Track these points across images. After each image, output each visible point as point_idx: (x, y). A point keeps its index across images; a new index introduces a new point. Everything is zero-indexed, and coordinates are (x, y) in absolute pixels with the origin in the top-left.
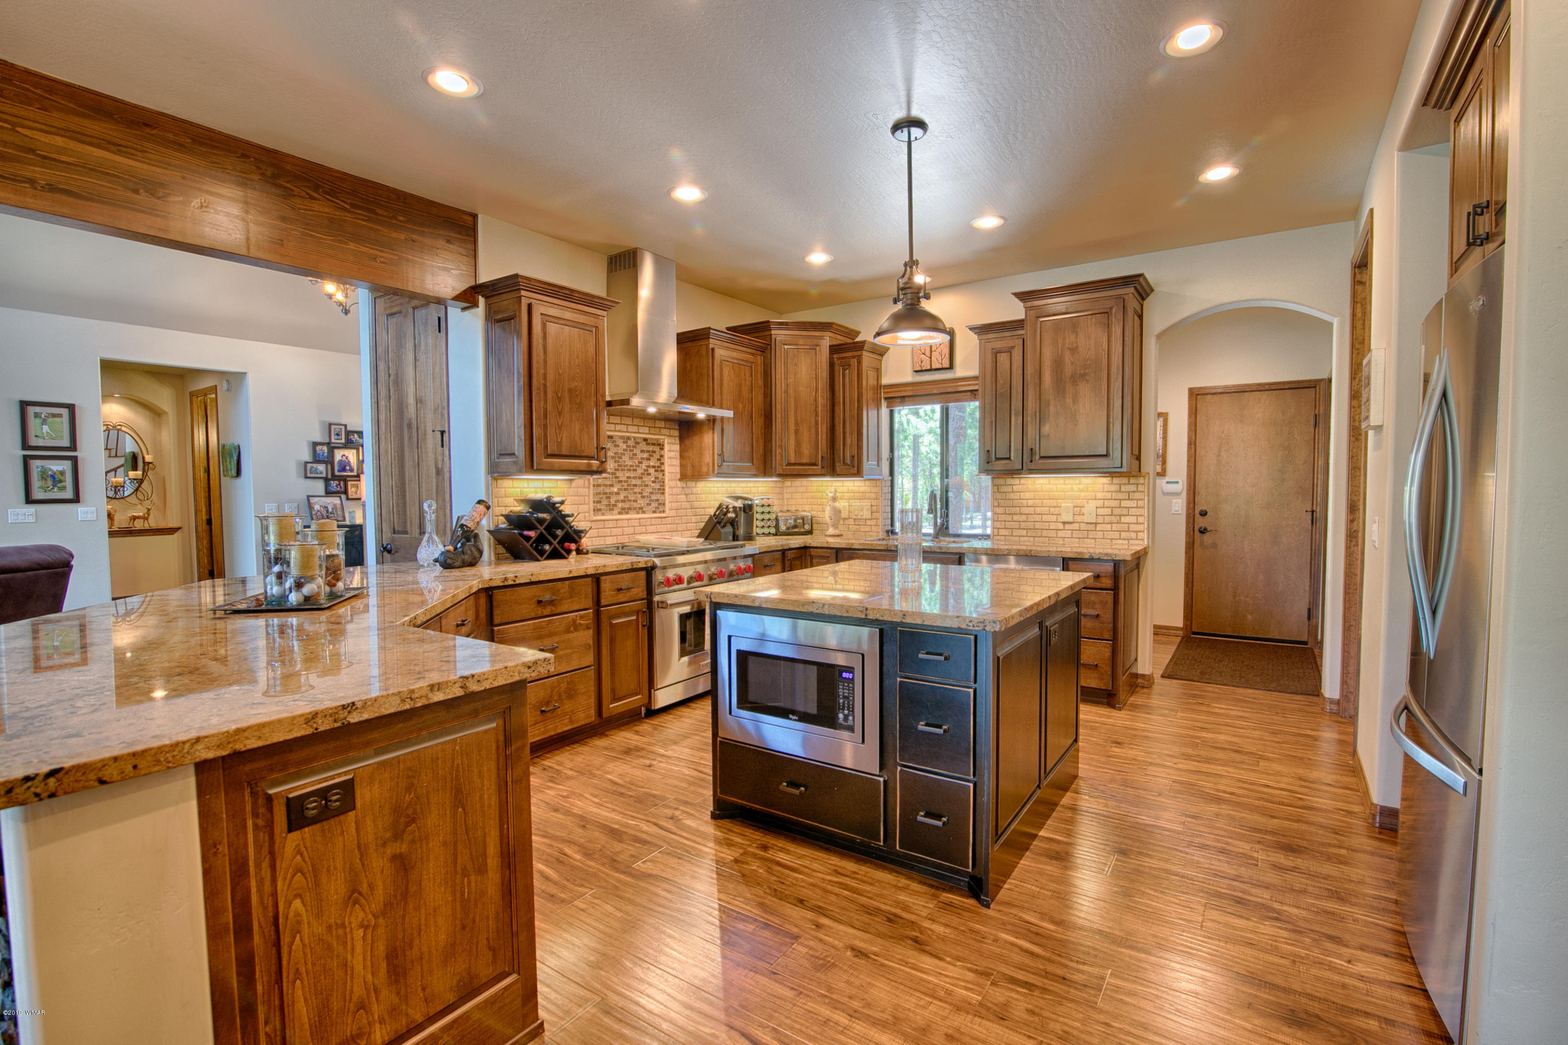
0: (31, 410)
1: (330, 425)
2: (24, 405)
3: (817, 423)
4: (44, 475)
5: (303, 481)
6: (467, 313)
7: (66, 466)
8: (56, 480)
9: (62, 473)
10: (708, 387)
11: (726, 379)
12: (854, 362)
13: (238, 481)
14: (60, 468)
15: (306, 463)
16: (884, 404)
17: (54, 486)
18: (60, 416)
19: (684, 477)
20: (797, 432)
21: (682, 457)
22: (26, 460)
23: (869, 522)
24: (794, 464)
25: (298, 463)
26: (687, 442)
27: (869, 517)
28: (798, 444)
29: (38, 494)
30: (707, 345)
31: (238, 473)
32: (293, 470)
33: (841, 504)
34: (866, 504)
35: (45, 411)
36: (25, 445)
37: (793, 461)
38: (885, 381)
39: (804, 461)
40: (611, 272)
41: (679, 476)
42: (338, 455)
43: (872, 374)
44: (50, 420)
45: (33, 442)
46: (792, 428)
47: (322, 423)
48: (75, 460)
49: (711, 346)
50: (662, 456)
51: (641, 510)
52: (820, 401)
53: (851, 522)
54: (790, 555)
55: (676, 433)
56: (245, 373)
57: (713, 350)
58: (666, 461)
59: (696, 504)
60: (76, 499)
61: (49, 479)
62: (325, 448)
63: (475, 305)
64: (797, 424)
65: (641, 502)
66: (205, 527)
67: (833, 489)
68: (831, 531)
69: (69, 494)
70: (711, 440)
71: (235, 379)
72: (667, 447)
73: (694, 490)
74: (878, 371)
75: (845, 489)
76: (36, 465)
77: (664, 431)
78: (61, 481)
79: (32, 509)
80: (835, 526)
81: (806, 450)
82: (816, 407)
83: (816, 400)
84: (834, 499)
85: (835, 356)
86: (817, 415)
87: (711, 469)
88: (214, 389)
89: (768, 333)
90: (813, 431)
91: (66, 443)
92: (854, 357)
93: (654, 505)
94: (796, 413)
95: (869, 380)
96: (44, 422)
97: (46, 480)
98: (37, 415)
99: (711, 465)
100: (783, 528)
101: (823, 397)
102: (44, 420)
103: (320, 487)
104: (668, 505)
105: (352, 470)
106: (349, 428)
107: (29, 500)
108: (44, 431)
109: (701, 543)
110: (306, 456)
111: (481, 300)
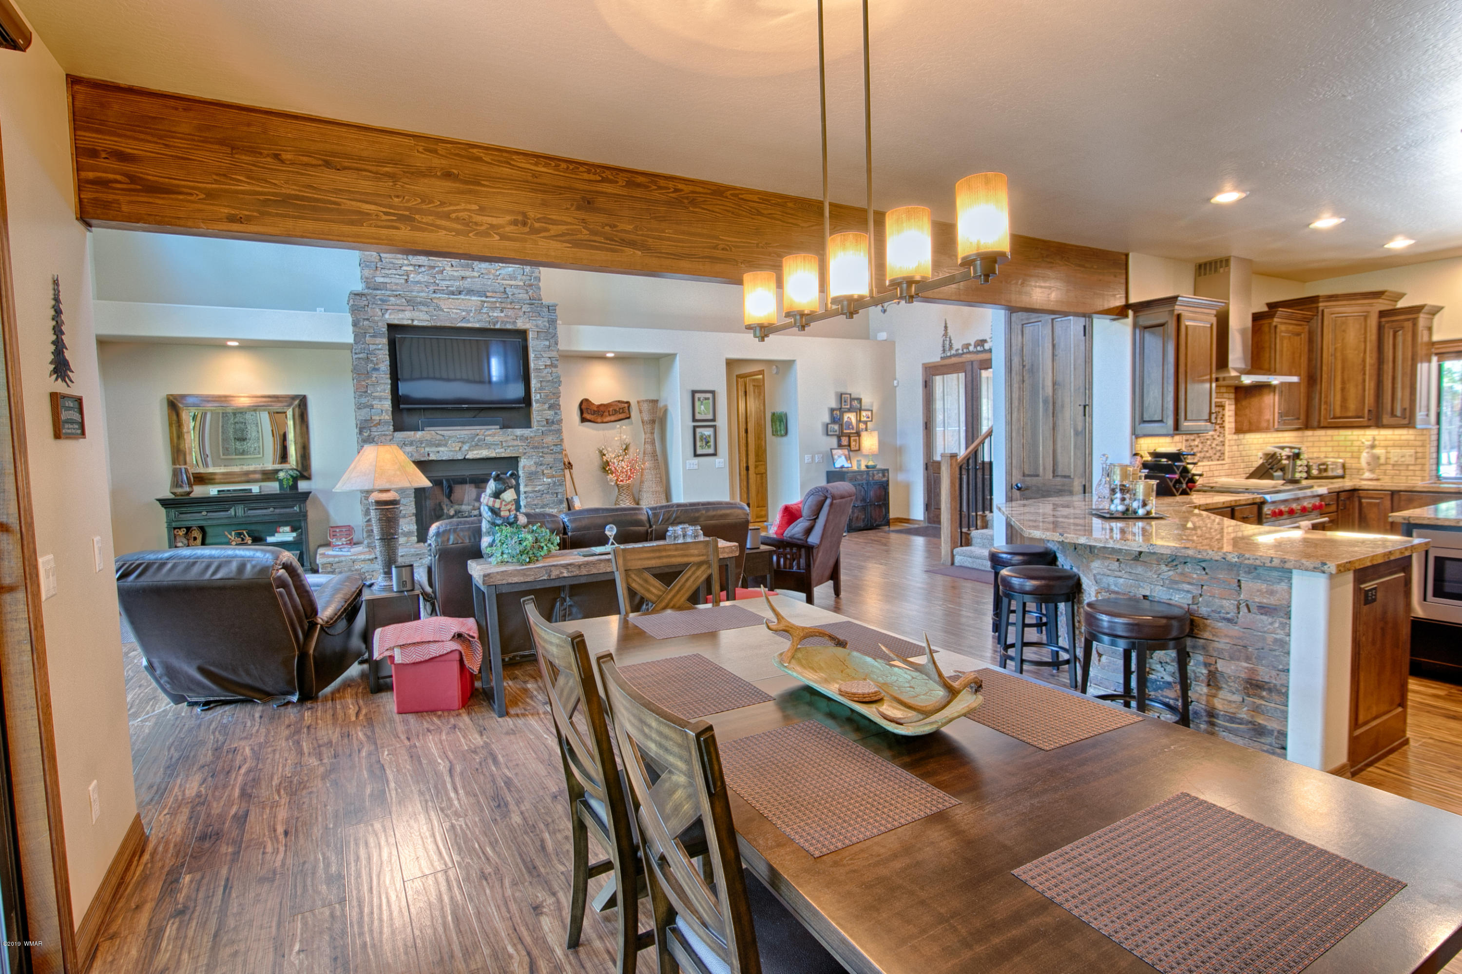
0: (697, 395)
1: (841, 394)
2: (694, 392)
3: (1364, 381)
4: (702, 438)
5: (825, 438)
6: (1115, 322)
7: (712, 432)
8: (707, 441)
9: (709, 436)
10: (1270, 357)
11: (1285, 349)
12: (1408, 325)
13: (785, 439)
14: (709, 433)
15: (827, 425)
16: (1435, 359)
17: (706, 445)
18: (709, 398)
19: (1239, 430)
20: (1343, 389)
21: (1236, 414)
22: (695, 428)
23: (1411, 468)
24: (1340, 418)
25: (823, 424)
26: (1244, 403)
27: (1413, 462)
28: (1344, 400)
29: (699, 451)
30: (1270, 324)
31: (786, 433)
32: (820, 429)
33: (1378, 451)
34: (1412, 451)
35: (701, 396)
36: (694, 420)
37: (1338, 414)
38: (1436, 338)
39: (1350, 414)
40: (1200, 275)
41: (1234, 431)
42: (846, 416)
43: (1426, 333)
44: (704, 402)
45: (698, 417)
46: (1339, 386)
47: (836, 393)
48: (715, 428)
49: (1274, 324)
50: (1223, 415)
51: (1210, 458)
52: (1368, 360)
53: (1390, 467)
54: (1343, 496)
55: (1232, 396)
56: (794, 361)
57: (1276, 327)
58: (1227, 419)
59: (1244, 453)
60: (714, 454)
61: (704, 441)
62: (838, 413)
63: (1126, 316)
64: (1343, 382)
65: (1211, 453)
66: (744, 472)
67: (1370, 438)
68: (1367, 475)
69: (712, 451)
70: (1272, 401)
71: (787, 365)
72: (1227, 408)
73: (1244, 441)
74: (1430, 329)
75: (1382, 438)
76: (698, 431)
77: (1226, 395)
78: (709, 442)
79: (696, 460)
80: (1372, 471)
81: (1352, 406)
82: (1364, 367)
83: (1364, 361)
84: (1373, 447)
85: (1383, 320)
86: (1364, 374)
87: (1271, 424)
88: (761, 372)
89: (1314, 305)
90: (1360, 387)
91: (711, 416)
92: (1408, 320)
93: (1218, 454)
94: (1343, 372)
95: (1423, 337)
97: (702, 441)
98: (698, 399)
99: (1271, 421)
100: (1315, 472)
101: (1371, 357)
102: (702, 402)
103: (834, 441)
104: (1227, 454)
105: (853, 429)
106: (853, 396)
107: (695, 455)
108: (701, 409)
109: (1283, 485)
110: (826, 418)
111: (1130, 313)
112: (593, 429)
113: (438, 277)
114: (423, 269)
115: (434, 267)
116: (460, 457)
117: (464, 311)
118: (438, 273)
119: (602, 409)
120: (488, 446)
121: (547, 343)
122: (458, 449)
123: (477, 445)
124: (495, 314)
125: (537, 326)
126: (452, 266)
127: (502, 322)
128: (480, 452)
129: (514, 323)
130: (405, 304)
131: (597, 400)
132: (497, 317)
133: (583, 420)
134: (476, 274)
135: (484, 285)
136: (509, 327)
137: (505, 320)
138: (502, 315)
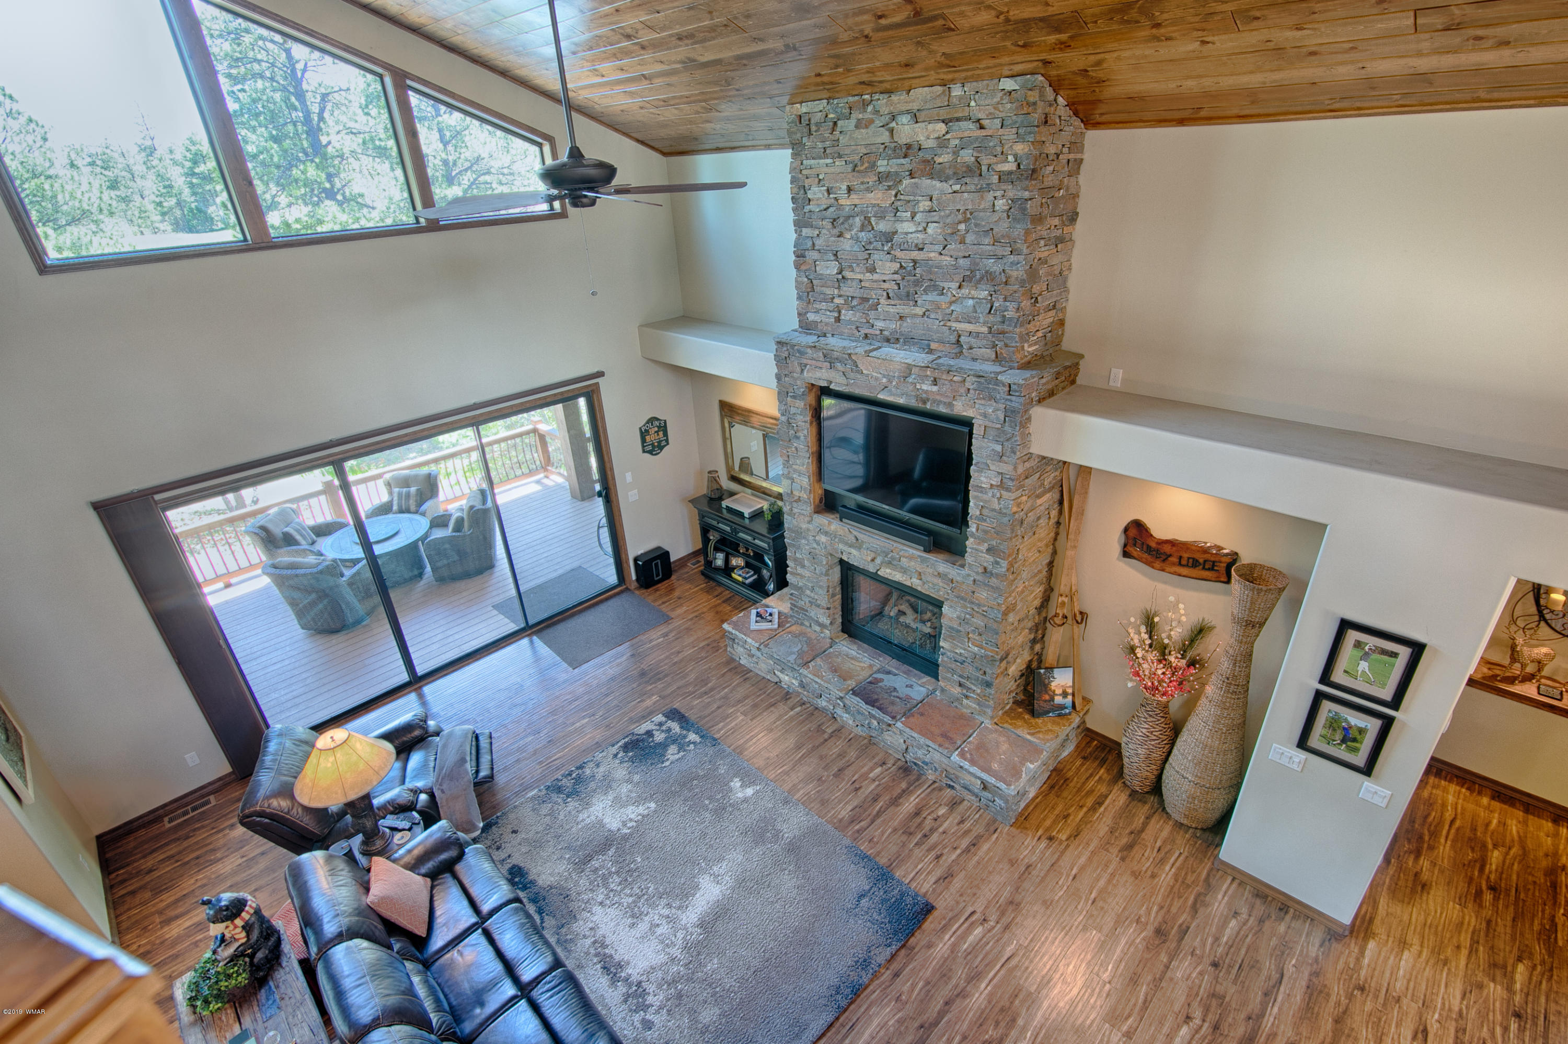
0: (1352, 636)
2: (1345, 625)
4: (1334, 723)
7: (1373, 726)
8: (1349, 737)
9: (1362, 731)
14: (1361, 724)
17: (1344, 741)
18: (1394, 655)
22: (1319, 696)
29: (1314, 741)
35: (1372, 641)
36: (1325, 678)
44: (1375, 656)
48: (1388, 722)
60: (1368, 770)
61: (1339, 732)
69: (1360, 759)
76: (1327, 707)
78: (1354, 740)
79: (1302, 755)
91: (1387, 694)
96: (1365, 656)
97: (1334, 730)
98: (1358, 645)
102: (1366, 654)
107: (1302, 743)
108: (1360, 669)
112: (1145, 574)
113: (872, 314)
114: (855, 302)
115: (867, 300)
116: (872, 569)
117: (884, 376)
118: (870, 309)
119: (1167, 549)
120: (904, 571)
121: (998, 448)
122: (869, 558)
123: (890, 563)
124: (925, 387)
125: (985, 415)
126: (889, 298)
127: (934, 401)
128: (894, 573)
129: (950, 405)
130: (822, 358)
131: (1160, 530)
132: (926, 392)
133: (1126, 554)
134: (919, 311)
135: (929, 330)
136: (943, 409)
137: (938, 397)
138: (935, 388)
